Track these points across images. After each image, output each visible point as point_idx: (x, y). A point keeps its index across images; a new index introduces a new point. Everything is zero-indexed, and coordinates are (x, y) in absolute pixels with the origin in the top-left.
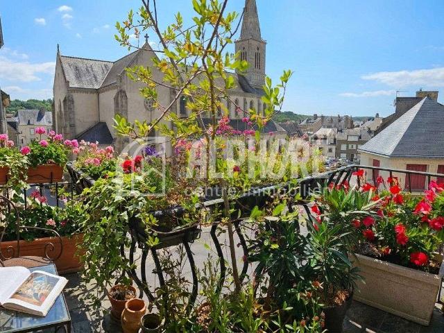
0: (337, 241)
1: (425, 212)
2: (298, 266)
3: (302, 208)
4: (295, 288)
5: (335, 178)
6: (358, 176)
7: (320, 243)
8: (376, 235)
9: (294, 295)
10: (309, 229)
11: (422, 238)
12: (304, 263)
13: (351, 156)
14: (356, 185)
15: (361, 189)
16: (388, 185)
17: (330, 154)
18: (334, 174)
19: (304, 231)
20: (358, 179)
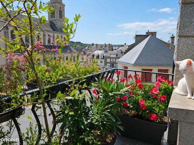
0: (107, 109)
1: (155, 93)
2: (86, 123)
3: (87, 92)
4: (84, 135)
5: (105, 75)
6: (118, 75)
7: (98, 110)
8: (129, 105)
9: (83, 139)
10: (91, 102)
11: (154, 106)
12: (89, 121)
13: (112, 65)
14: (117, 79)
15: (119, 81)
16: (134, 79)
17: (101, 64)
18: (104, 73)
19: (88, 104)
20: (118, 76)
